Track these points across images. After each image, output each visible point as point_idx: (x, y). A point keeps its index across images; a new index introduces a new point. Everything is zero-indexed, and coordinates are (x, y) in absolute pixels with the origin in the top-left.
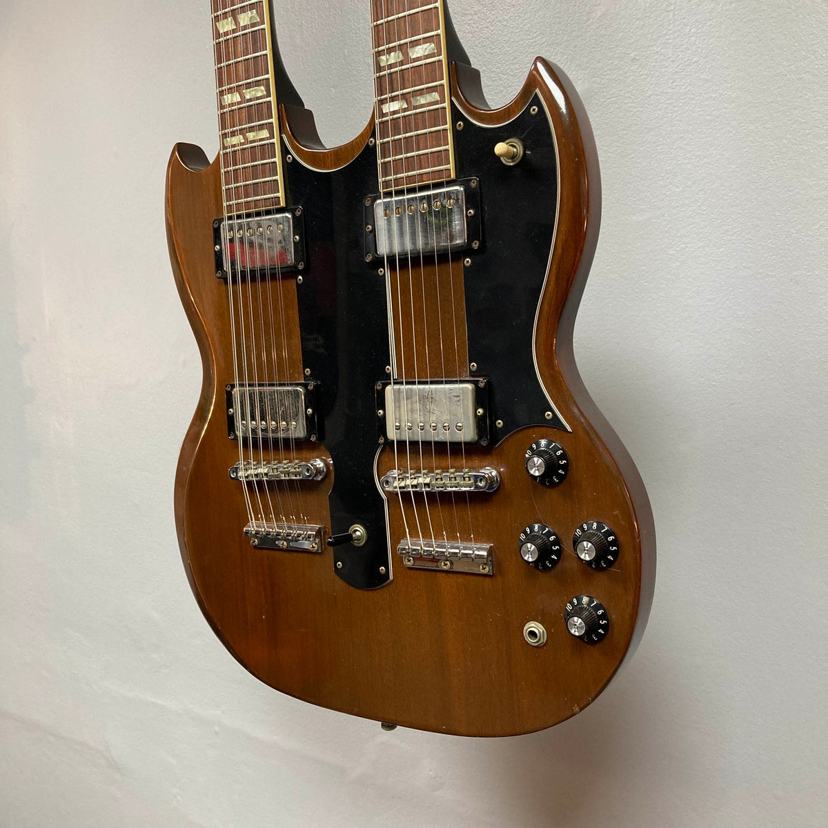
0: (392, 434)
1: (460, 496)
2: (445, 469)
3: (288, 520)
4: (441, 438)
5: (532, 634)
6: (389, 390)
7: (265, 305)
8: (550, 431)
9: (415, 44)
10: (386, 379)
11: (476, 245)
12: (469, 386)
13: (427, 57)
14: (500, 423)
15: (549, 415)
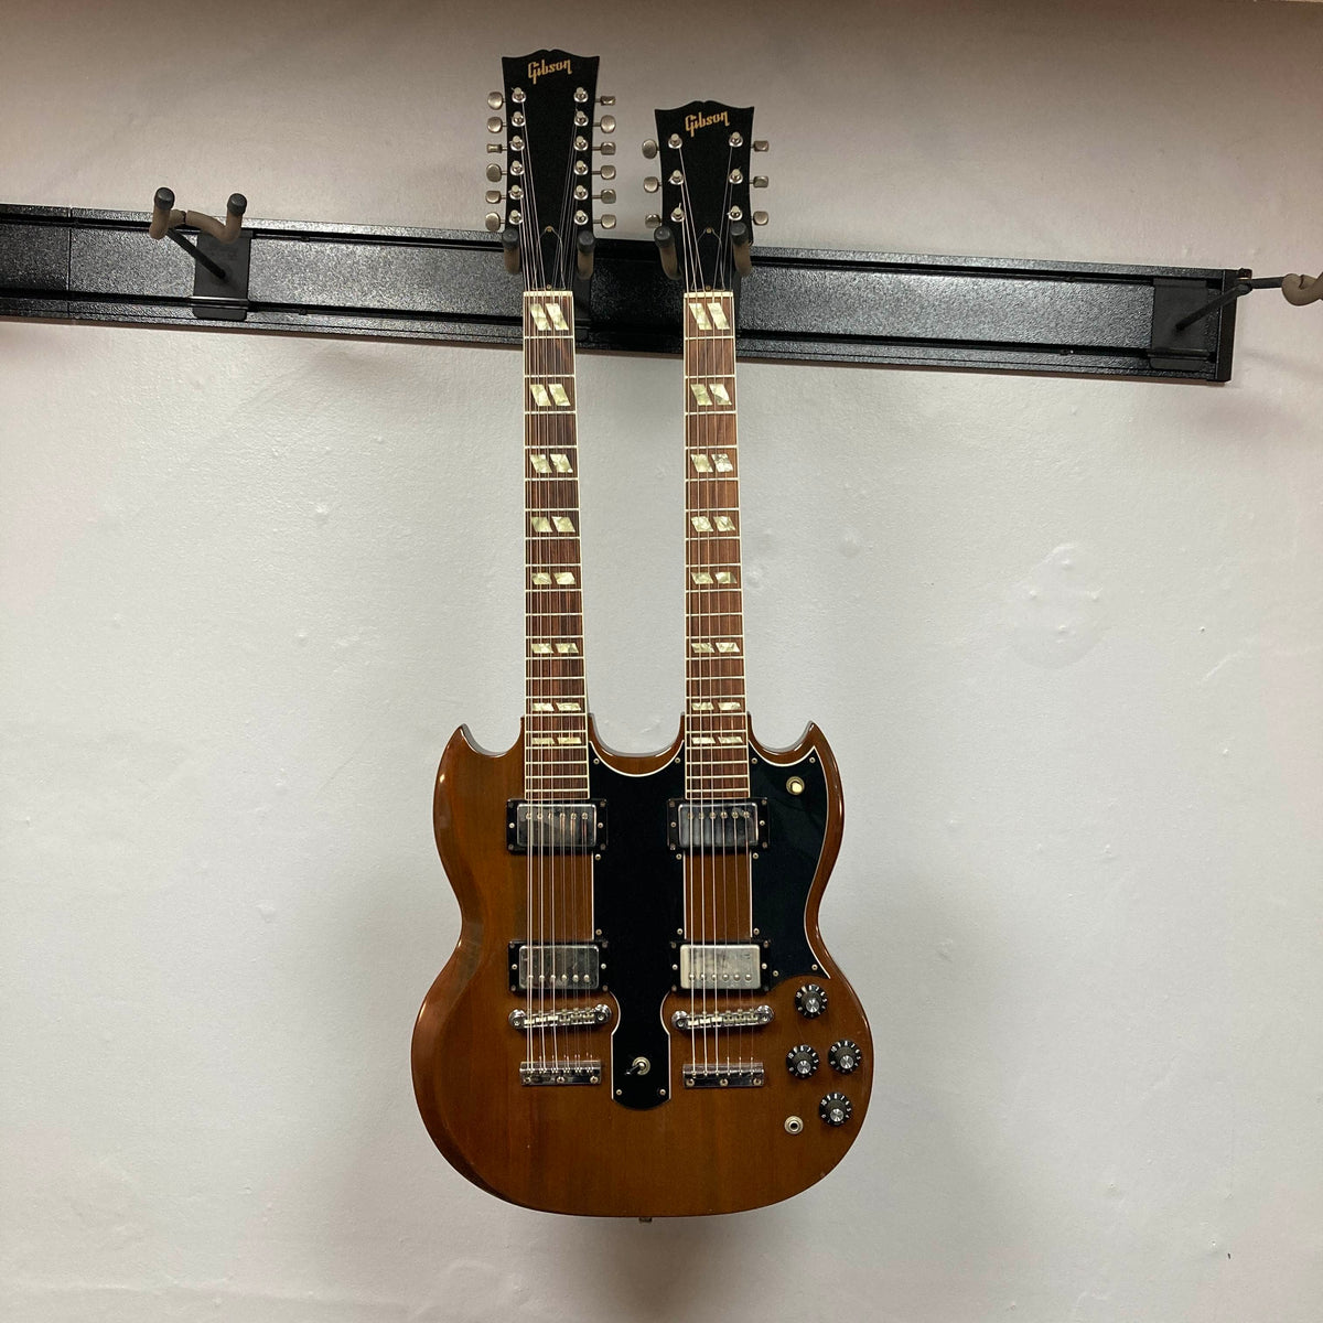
0: (685, 984)
1: (747, 1030)
2: (733, 1010)
3: (572, 1058)
4: (733, 986)
5: (794, 1126)
6: (684, 948)
7: (568, 879)
8: (814, 978)
9: (725, 700)
10: (681, 941)
11: (765, 845)
12: (757, 947)
13: (735, 711)
14: (776, 973)
15: (815, 967)
